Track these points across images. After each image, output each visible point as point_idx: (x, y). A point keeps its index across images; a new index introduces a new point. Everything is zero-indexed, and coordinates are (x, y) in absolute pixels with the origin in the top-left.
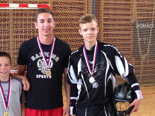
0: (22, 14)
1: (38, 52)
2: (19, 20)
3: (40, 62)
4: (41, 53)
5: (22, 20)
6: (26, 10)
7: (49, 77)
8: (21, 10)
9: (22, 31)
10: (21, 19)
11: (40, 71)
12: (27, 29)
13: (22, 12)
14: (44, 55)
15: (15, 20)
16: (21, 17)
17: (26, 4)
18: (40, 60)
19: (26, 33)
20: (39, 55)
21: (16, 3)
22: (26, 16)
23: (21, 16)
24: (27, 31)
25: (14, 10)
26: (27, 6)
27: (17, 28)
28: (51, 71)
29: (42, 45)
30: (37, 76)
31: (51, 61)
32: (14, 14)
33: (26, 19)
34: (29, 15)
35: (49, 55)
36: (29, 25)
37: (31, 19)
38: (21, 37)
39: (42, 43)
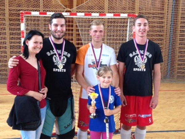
1: (135, 50)
3: (136, 58)
4: (137, 51)
5: (115, 27)
6: (118, 18)
7: (143, 70)
11: (137, 65)
13: (115, 20)
14: (140, 52)
15: (110, 26)
16: (114, 24)
17: (118, 14)
18: (136, 57)
19: (117, 37)
20: (136, 53)
21: (110, 13)
22: (118, 23)
25: (109, 19)
26: (119, 15)
27: (111, 33)
28: (145, 65)
29: (138, 45)
30: (134, 69)
31: (145, 57)
32: (109, 22)
34: (120, 22)
35: (144, 52)
39: (138, 43)
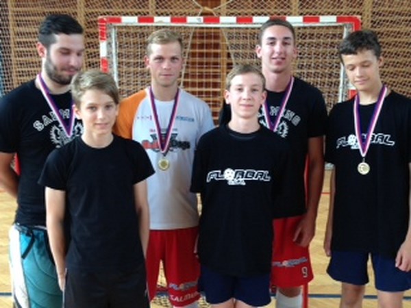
0: (313, 35)
2: (306, 45)
8: (311, 27)
9: (310, 65)
10: (309, 44)
12: (320, 61)
13: (313, 31)
16: (311, 40)
19: (317, 69)
22: (319, 38)
23: (310, 38)
24: (318, 66)
33: (318, 44)
34: (325, 36)
36: (324, 54)
37: (327, 44)
38: (308, 75)
